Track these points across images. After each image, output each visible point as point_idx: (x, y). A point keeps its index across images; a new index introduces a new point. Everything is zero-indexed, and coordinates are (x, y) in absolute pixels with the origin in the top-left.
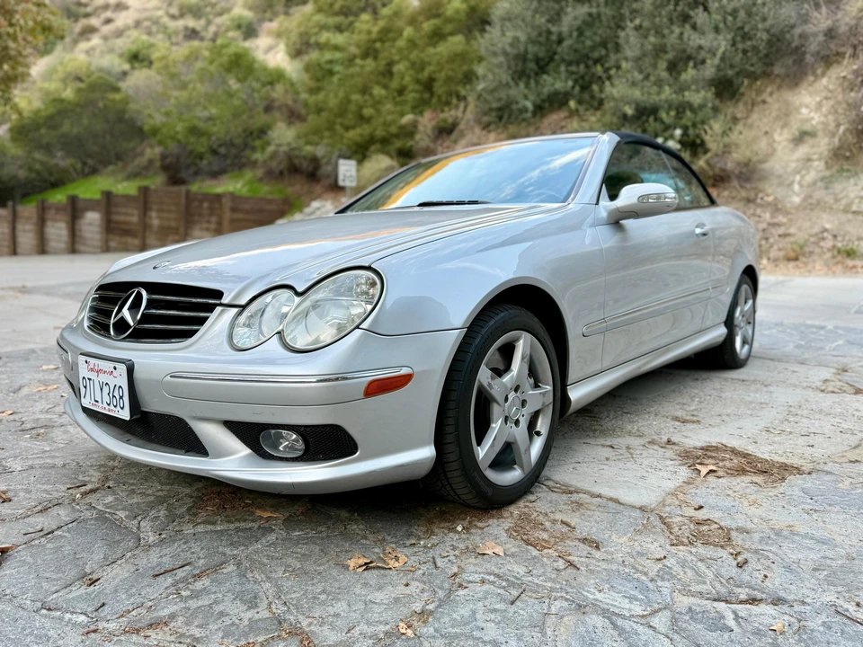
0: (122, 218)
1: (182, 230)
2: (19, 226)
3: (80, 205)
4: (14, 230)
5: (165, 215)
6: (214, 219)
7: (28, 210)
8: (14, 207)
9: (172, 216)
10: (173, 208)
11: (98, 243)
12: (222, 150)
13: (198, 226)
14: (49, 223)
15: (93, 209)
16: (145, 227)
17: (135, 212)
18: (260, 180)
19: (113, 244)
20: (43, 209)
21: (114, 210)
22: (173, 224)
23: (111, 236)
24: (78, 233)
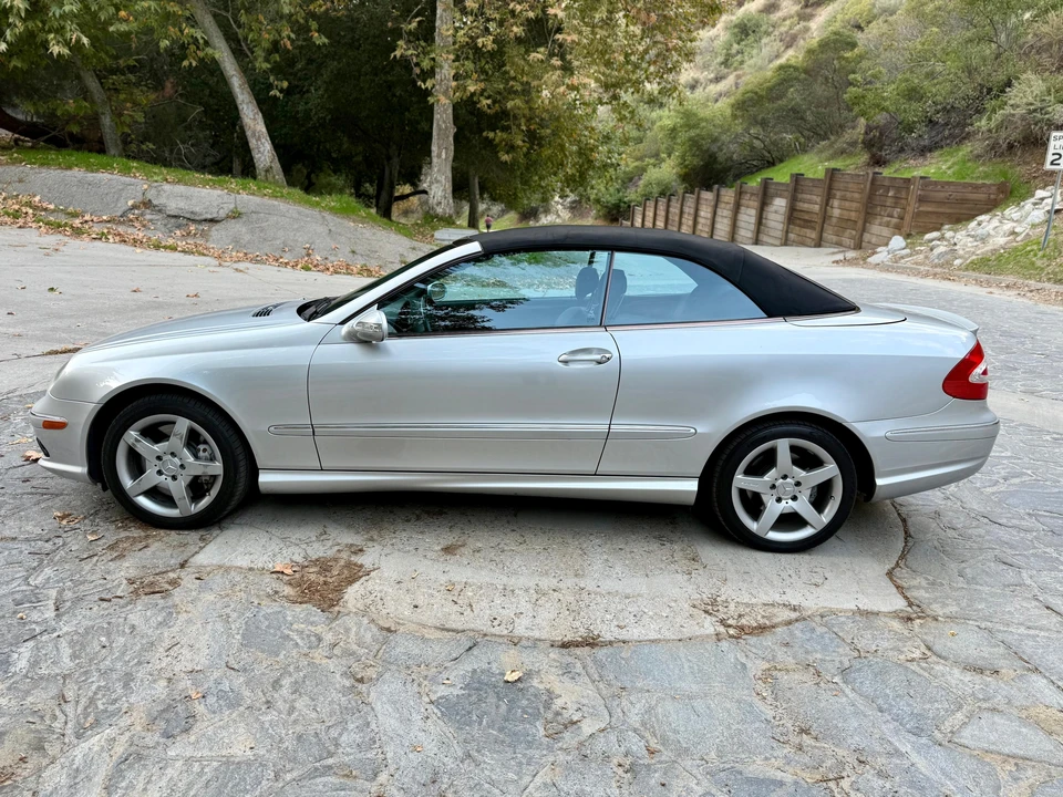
0: (805, 206)
1: (860, 223)
2: (719, 212)
3: (771, 190)
4: (715, 213)
5: (847, 204)
6: (897, 211)
7: (728, 195)
8: (718, 190)
9: (855, 205)
10: (856, 195)
11: (779, 234)
12: (940, 118)
13: (877, 221)
14: (743, 209)
15: (781, 196)
16: (825, 217)
17: (818, 200)
18: (978, 157)
19: (792, 236)
20: (740, 194)
21: (800, 196)
22: (853, 215)
23: (791, 226)
24: (764, 221)
